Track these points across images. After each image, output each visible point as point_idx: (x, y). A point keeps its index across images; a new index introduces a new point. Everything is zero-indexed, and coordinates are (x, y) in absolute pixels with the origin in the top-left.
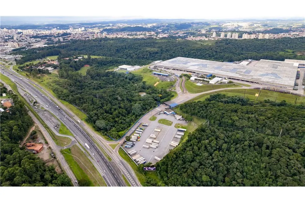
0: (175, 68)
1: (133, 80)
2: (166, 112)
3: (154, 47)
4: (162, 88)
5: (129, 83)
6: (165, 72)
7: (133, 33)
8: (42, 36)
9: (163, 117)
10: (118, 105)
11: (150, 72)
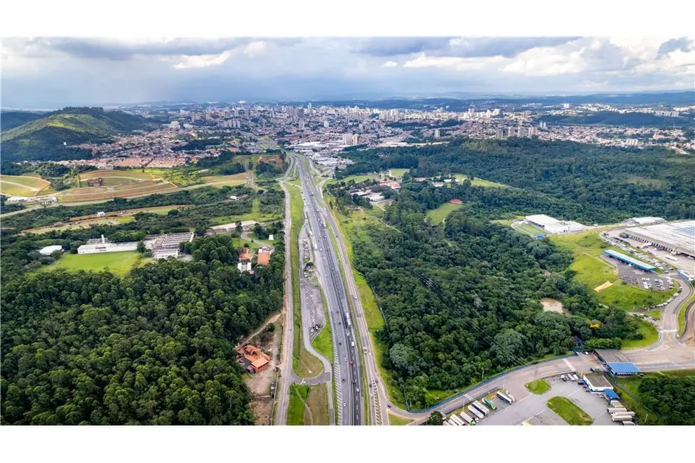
0: (689, 251)
1: (544, 261)
2: (588, 382)
3: (654, 177)
4: (617, 302)
5: (531, 265)
6: (646, 257)
7: (615, 130)
8: (408, 124)
9: (571, 392)
10: (469, 319)
11: (602, 247)
